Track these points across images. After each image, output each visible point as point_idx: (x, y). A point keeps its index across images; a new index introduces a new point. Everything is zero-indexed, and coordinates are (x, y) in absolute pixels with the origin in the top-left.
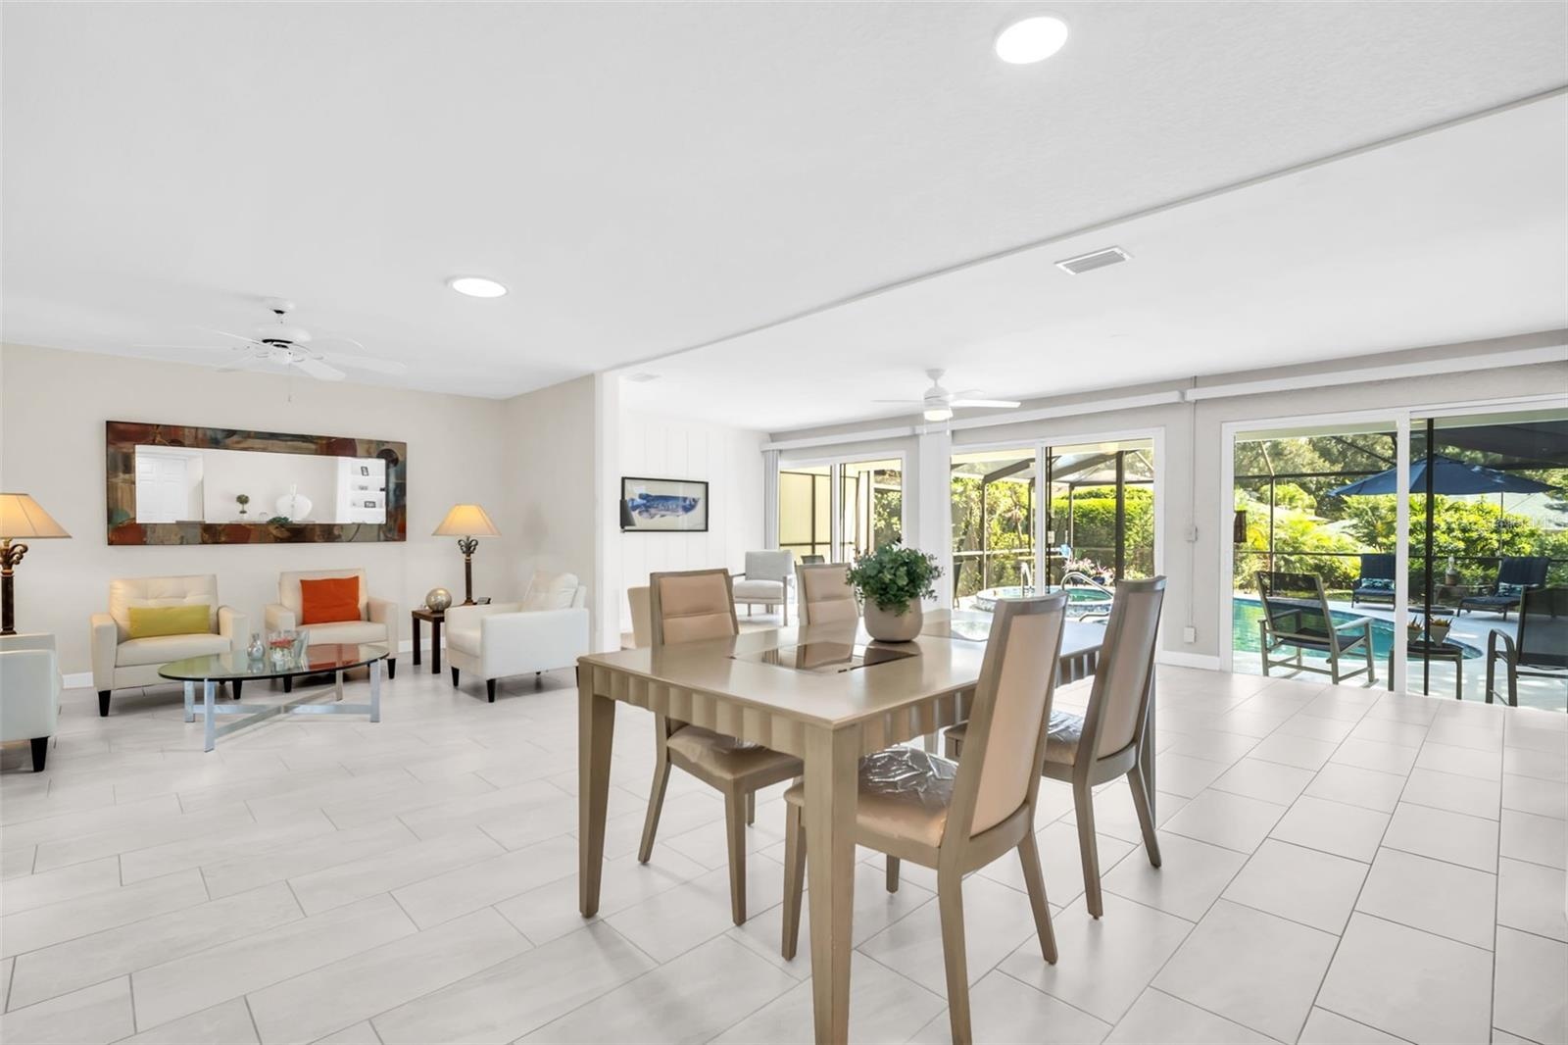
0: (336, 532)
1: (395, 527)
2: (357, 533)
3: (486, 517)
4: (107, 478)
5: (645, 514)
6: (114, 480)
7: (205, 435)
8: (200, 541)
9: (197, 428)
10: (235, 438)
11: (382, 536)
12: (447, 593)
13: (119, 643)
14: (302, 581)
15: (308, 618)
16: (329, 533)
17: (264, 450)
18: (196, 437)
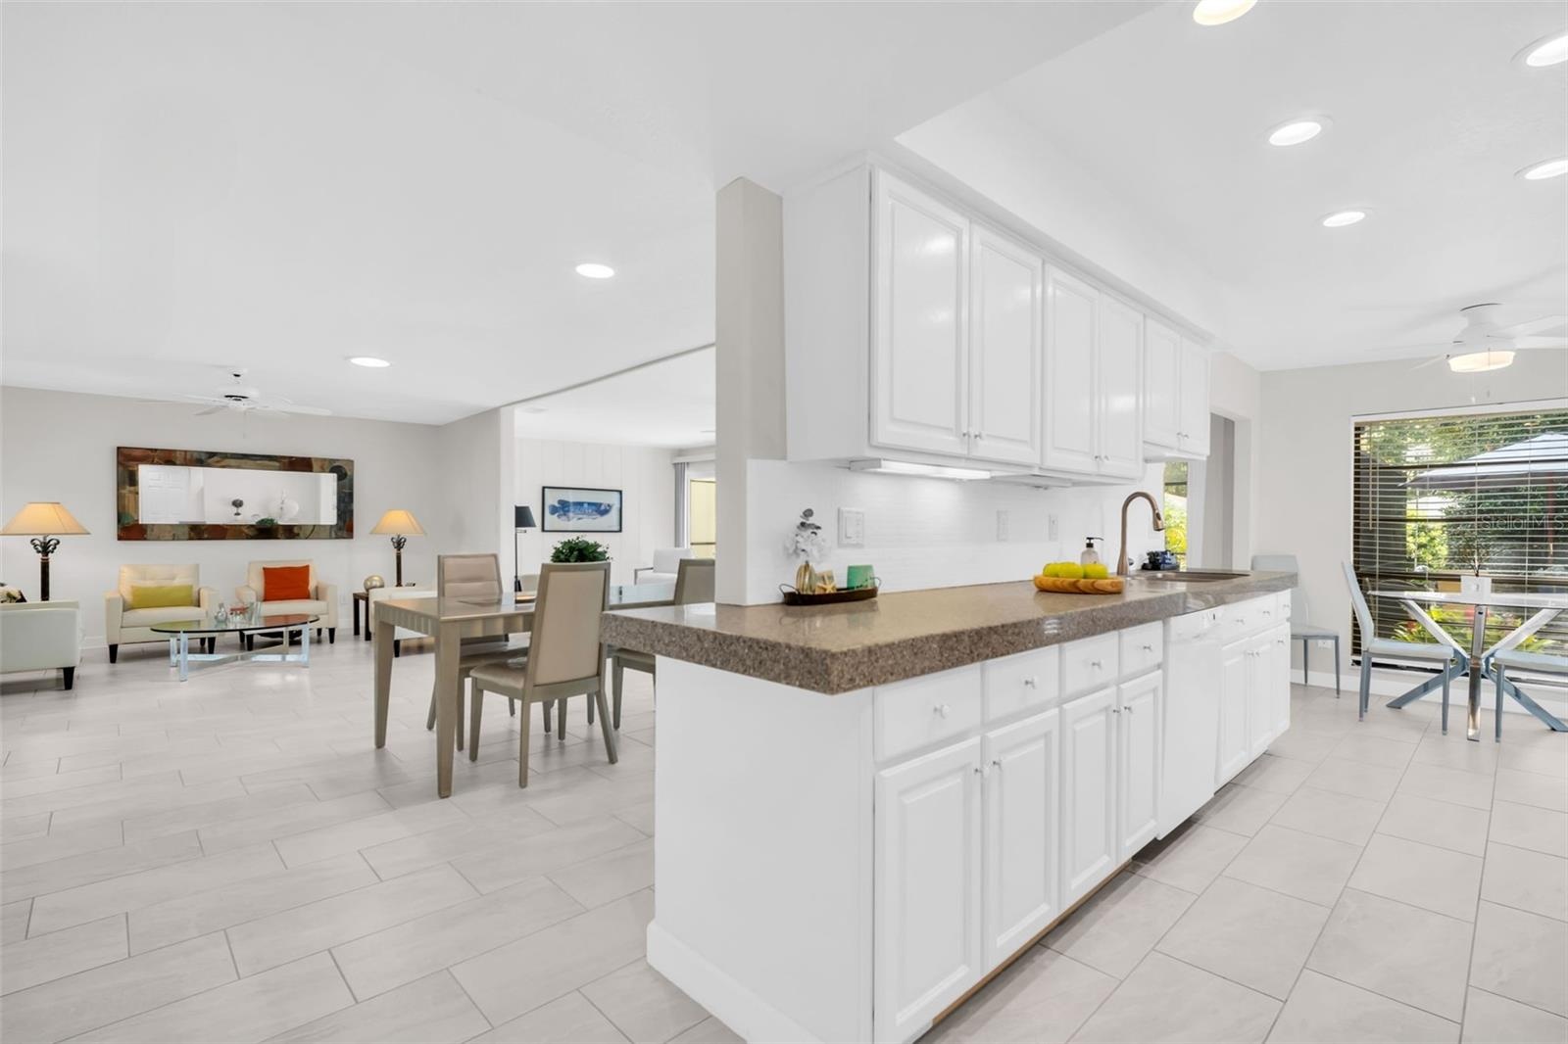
0: (296, 530)
1: (345, 526)
2: (313, 532)
3: (413, 520)
4: (118, 490)
5: (564, 518)
6: (123, 491)
7: (192, 456)
8: (187, 537)
9: (186, 452)
10: (215, 459)
11: (333, 535)
12: (381, 579)
13: (124, 611)
14: (264, 569)
15: (269, 596)
16: (290, 532)
17: (238, 467)
18: (185, 459)
